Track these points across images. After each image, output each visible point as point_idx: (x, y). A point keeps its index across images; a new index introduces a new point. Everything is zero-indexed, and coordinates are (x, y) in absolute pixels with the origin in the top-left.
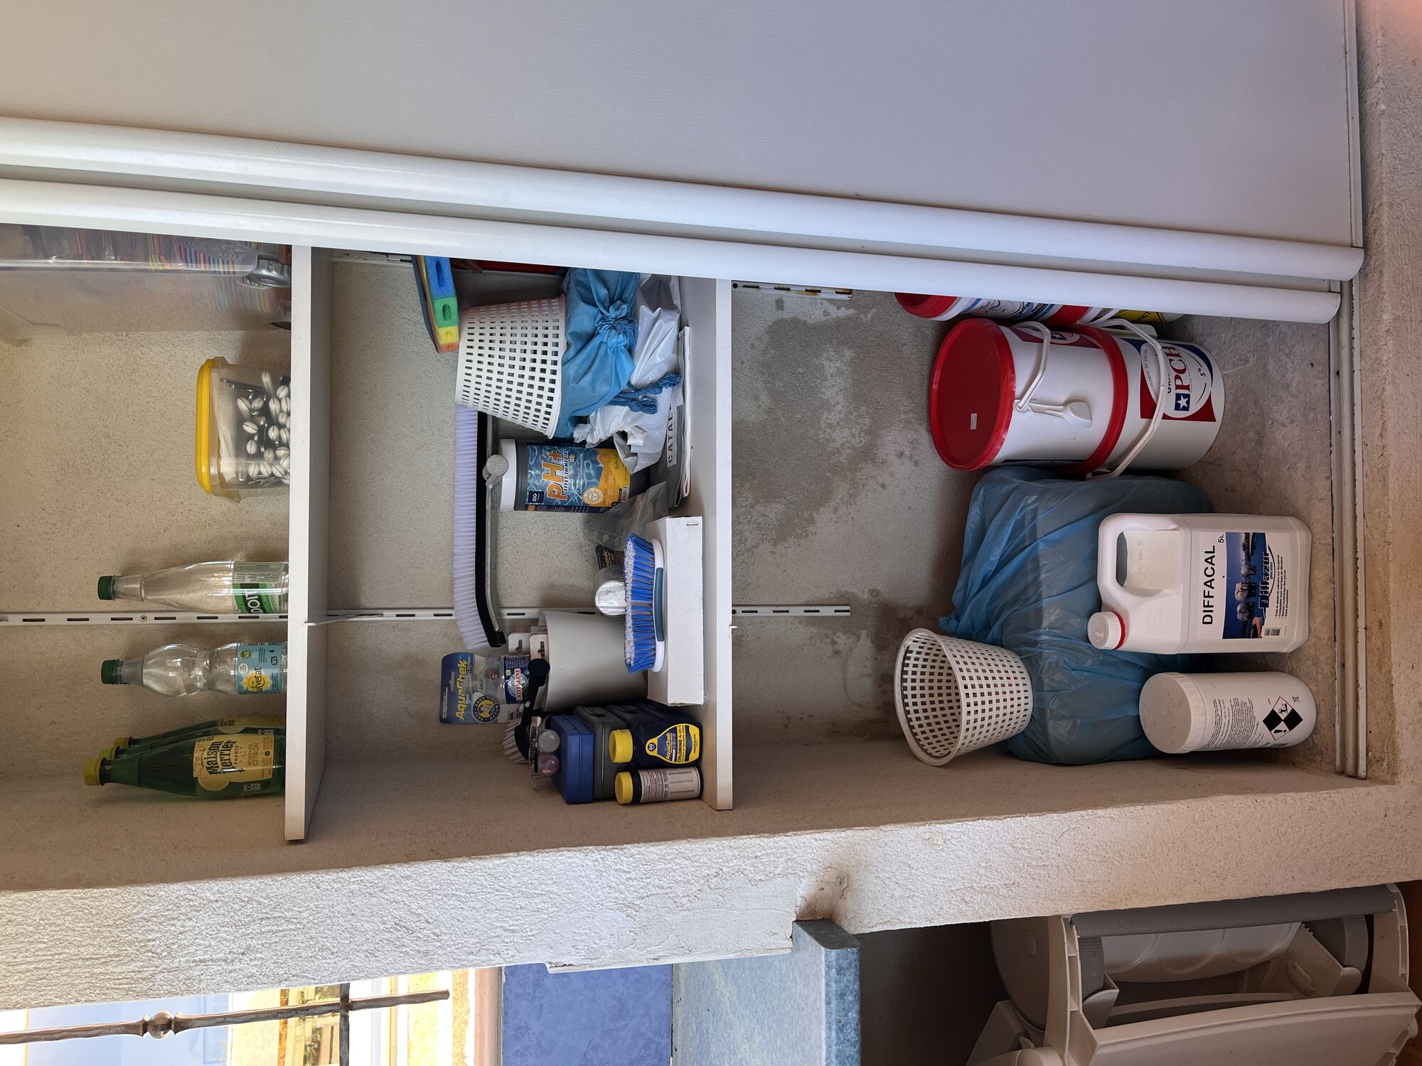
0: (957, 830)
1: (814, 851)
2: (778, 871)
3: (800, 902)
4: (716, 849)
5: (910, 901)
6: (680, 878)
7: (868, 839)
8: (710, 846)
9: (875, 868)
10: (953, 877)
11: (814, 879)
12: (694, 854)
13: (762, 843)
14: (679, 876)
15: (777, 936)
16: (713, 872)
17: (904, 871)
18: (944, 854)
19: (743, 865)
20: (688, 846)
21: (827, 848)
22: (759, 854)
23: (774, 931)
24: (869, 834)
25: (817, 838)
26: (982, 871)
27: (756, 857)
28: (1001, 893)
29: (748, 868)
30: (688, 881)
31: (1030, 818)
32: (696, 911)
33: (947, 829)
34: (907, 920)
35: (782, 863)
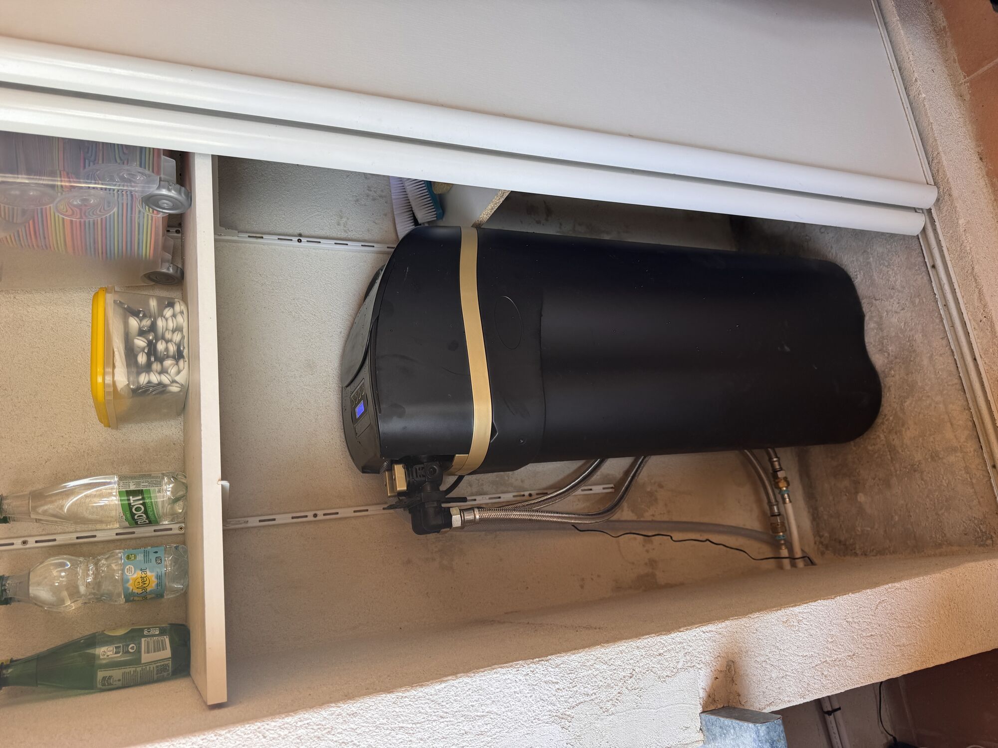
0: (805, 611)
1: (705, 643)
2: (680, 666)
3: (702, 694)
4: (627, 651)
5: (785, 680)
6: (601, 684)
7: (743, 627)
8: (621, 648)
9: (753, 653)
10: (810, 653)
11: (709, 670)
12: (609, 658)
13: (662, 641)
14: (601, 681)
15: (689, 730)
16: (627, 673)
17: (775, 653)
18: (800, 634)
19: (651, 663)
20: (603, 650)
21: (714, 638)
22: (662, 651)
23: (686, 725)
24: (743, 623)
25: (704, 631)
26: (830, 646)
27: (660, 654)
28: (847, 664)
29: (655, 666)
30: (609, 685)
31: (853, 595)
32: (619, 714)
33: (798, 611)
34: (786, 699)
35: (682, 658)
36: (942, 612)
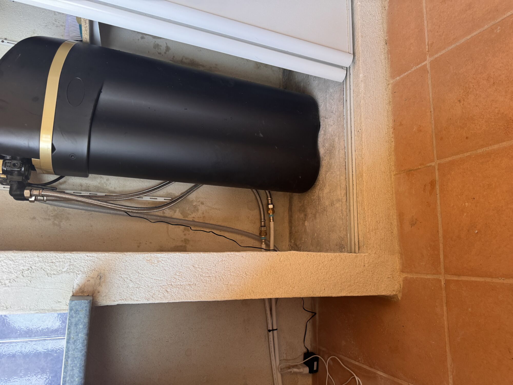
0: (165, 257)
1: (86, 261)
2: (64, 270)
3: (76, 286)
4: (30, 257)
5: (137, 289)
6: (5, 270)
7: (117, 258)
8: (26, 255)
9: (119, 272)
10: (161, 279)
11: (84, 275)
12: (16, 258)
13: (56, 256)
15: (61, 303)
16: (26, 268)
17: (135, 275)
18: (157, 268)
19: (44, 266)
20: (13, 254)
21: (94, 261)
22: (55, 261)
23: (59, 301)
24: (118, 256)
25: (89, 255)
26: (176, 277)
27: (52, 262)
28: (186, 288)
29: (47, 268)
30: (11, 272)
31: (203, 254)
32: (13, 287)
33: (160, 256)
34: (135, 299)
35: (67, 266)
36: (264, 272)
